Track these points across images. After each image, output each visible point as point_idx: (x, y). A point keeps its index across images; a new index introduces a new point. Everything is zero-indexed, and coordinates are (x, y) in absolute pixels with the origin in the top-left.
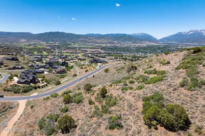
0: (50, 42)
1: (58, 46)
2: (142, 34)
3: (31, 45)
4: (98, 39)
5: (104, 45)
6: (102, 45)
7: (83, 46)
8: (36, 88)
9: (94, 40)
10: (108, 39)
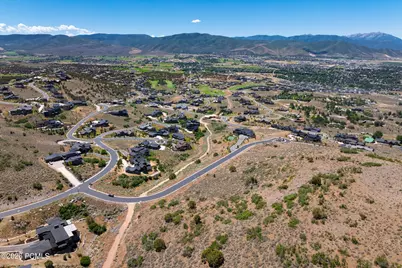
0: (181, 55)
1: (194, 64)
2: (377, 35)
3: (147, 62)
4: (275, 48)
5: (285, 62)
6: (280, 62)
7: (241, 66)
8: (146, 180)
9: (267, 50)
10: (297, 47)
